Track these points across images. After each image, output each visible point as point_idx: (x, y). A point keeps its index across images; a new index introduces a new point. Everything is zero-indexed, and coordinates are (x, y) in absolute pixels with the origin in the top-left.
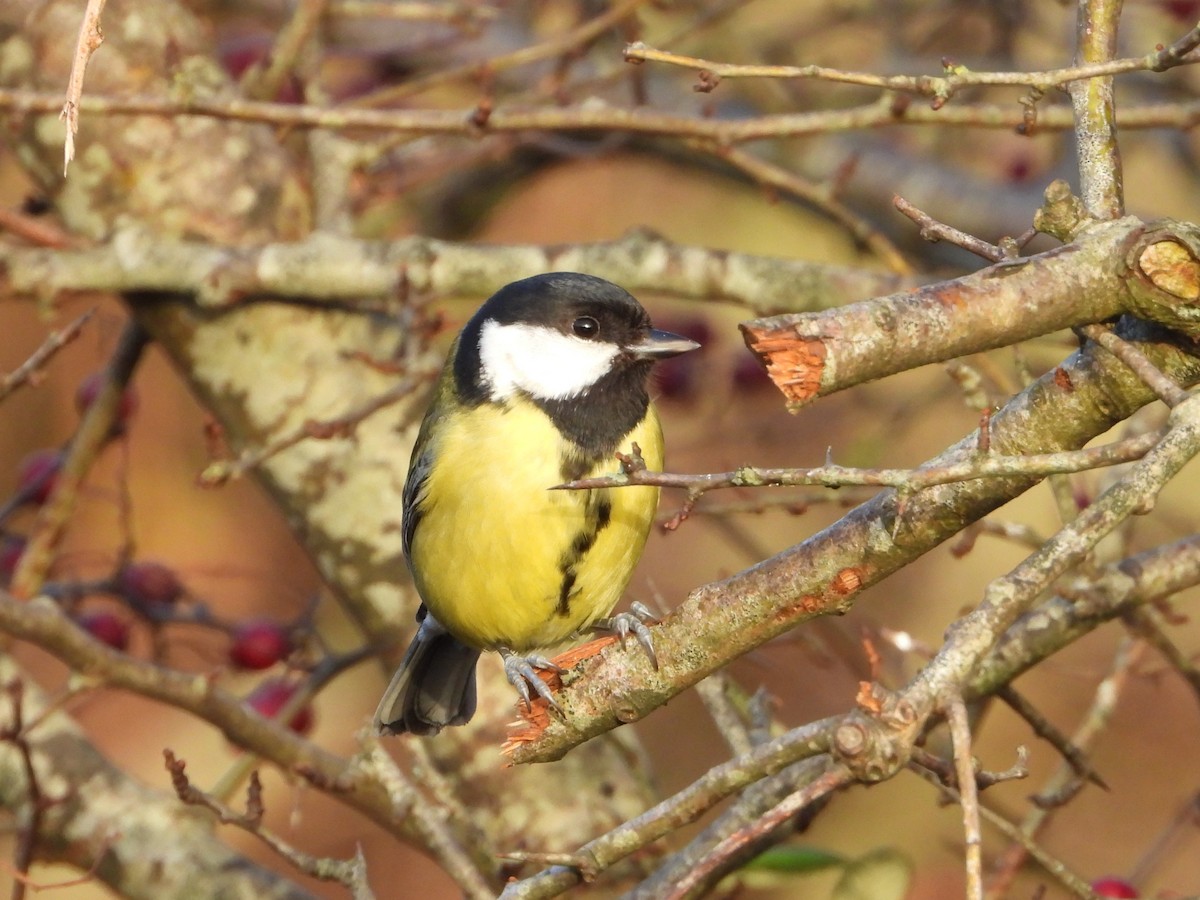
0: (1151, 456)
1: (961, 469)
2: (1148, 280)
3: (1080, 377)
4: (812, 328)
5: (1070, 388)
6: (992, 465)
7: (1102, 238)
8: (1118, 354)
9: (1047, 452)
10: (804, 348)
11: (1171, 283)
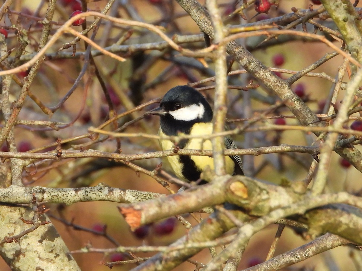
0: (234, 242)
1: (181, 247)
2: (233, 193)
3: (214, 220)
4: (138, 207)
5: (211, 223)
6: (190, 245)
7: (220, 181)
8: (224, 214)
9: (205, 241)
10: (136, 213)
11: (239, 193)
